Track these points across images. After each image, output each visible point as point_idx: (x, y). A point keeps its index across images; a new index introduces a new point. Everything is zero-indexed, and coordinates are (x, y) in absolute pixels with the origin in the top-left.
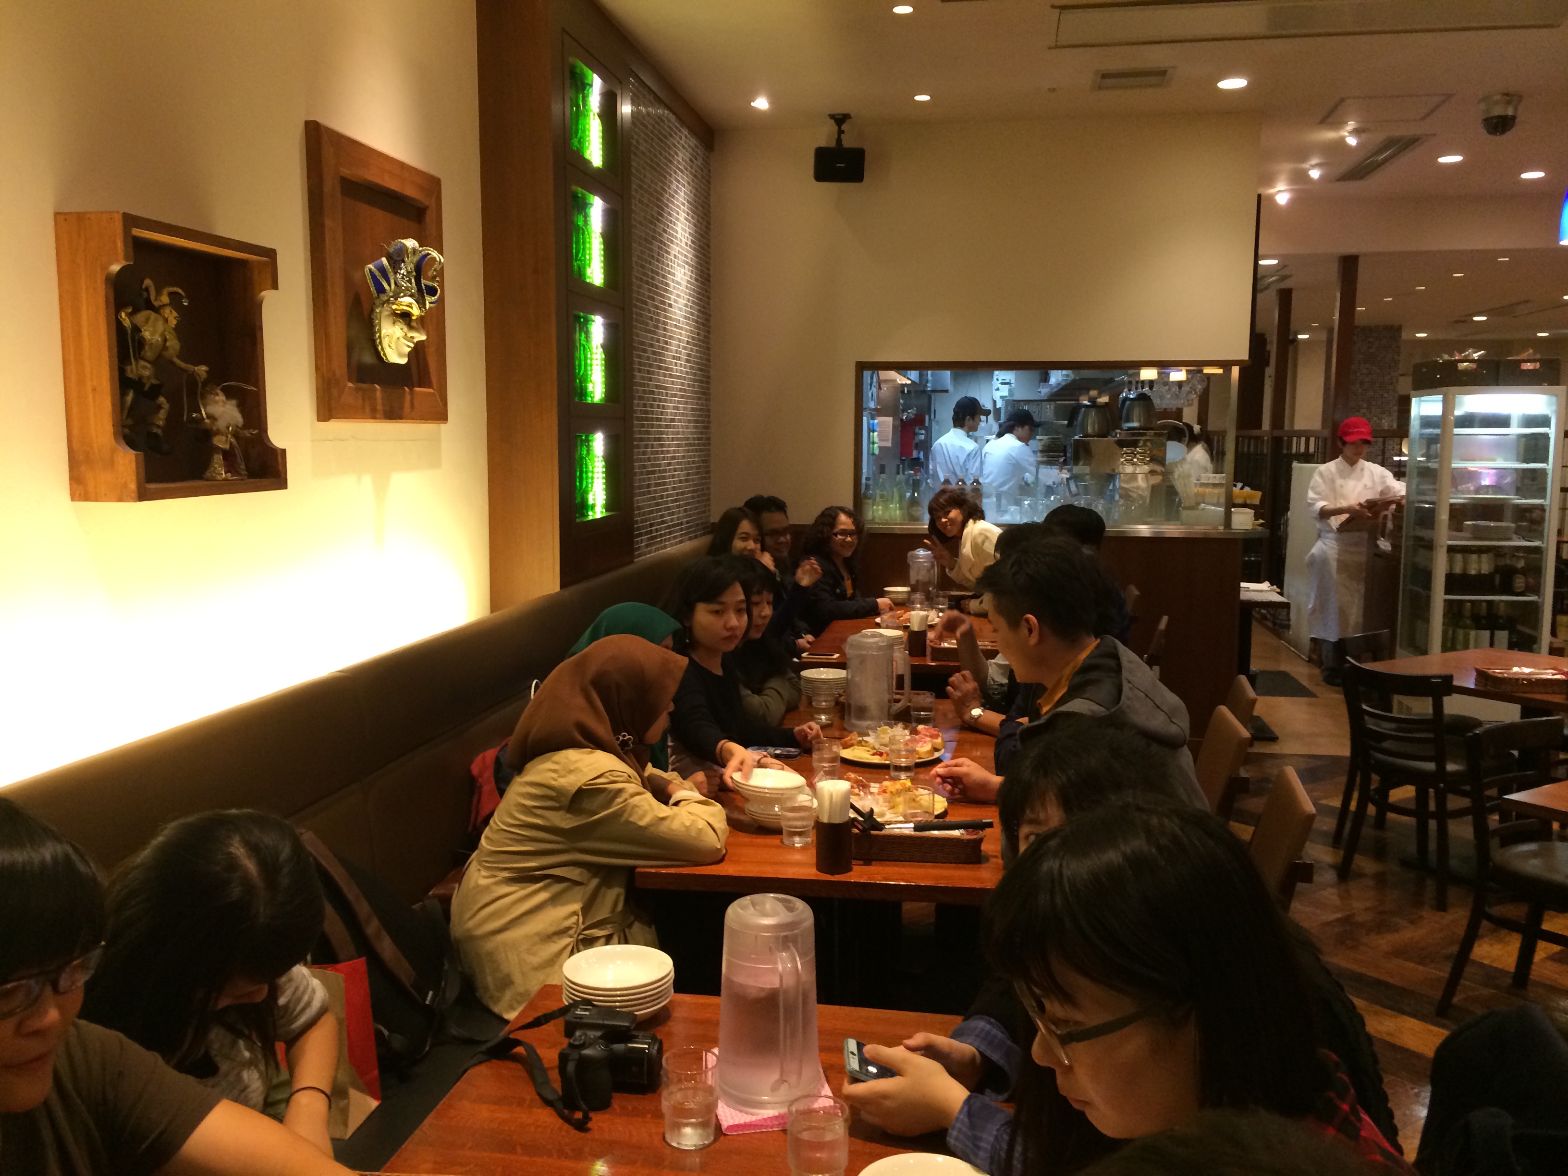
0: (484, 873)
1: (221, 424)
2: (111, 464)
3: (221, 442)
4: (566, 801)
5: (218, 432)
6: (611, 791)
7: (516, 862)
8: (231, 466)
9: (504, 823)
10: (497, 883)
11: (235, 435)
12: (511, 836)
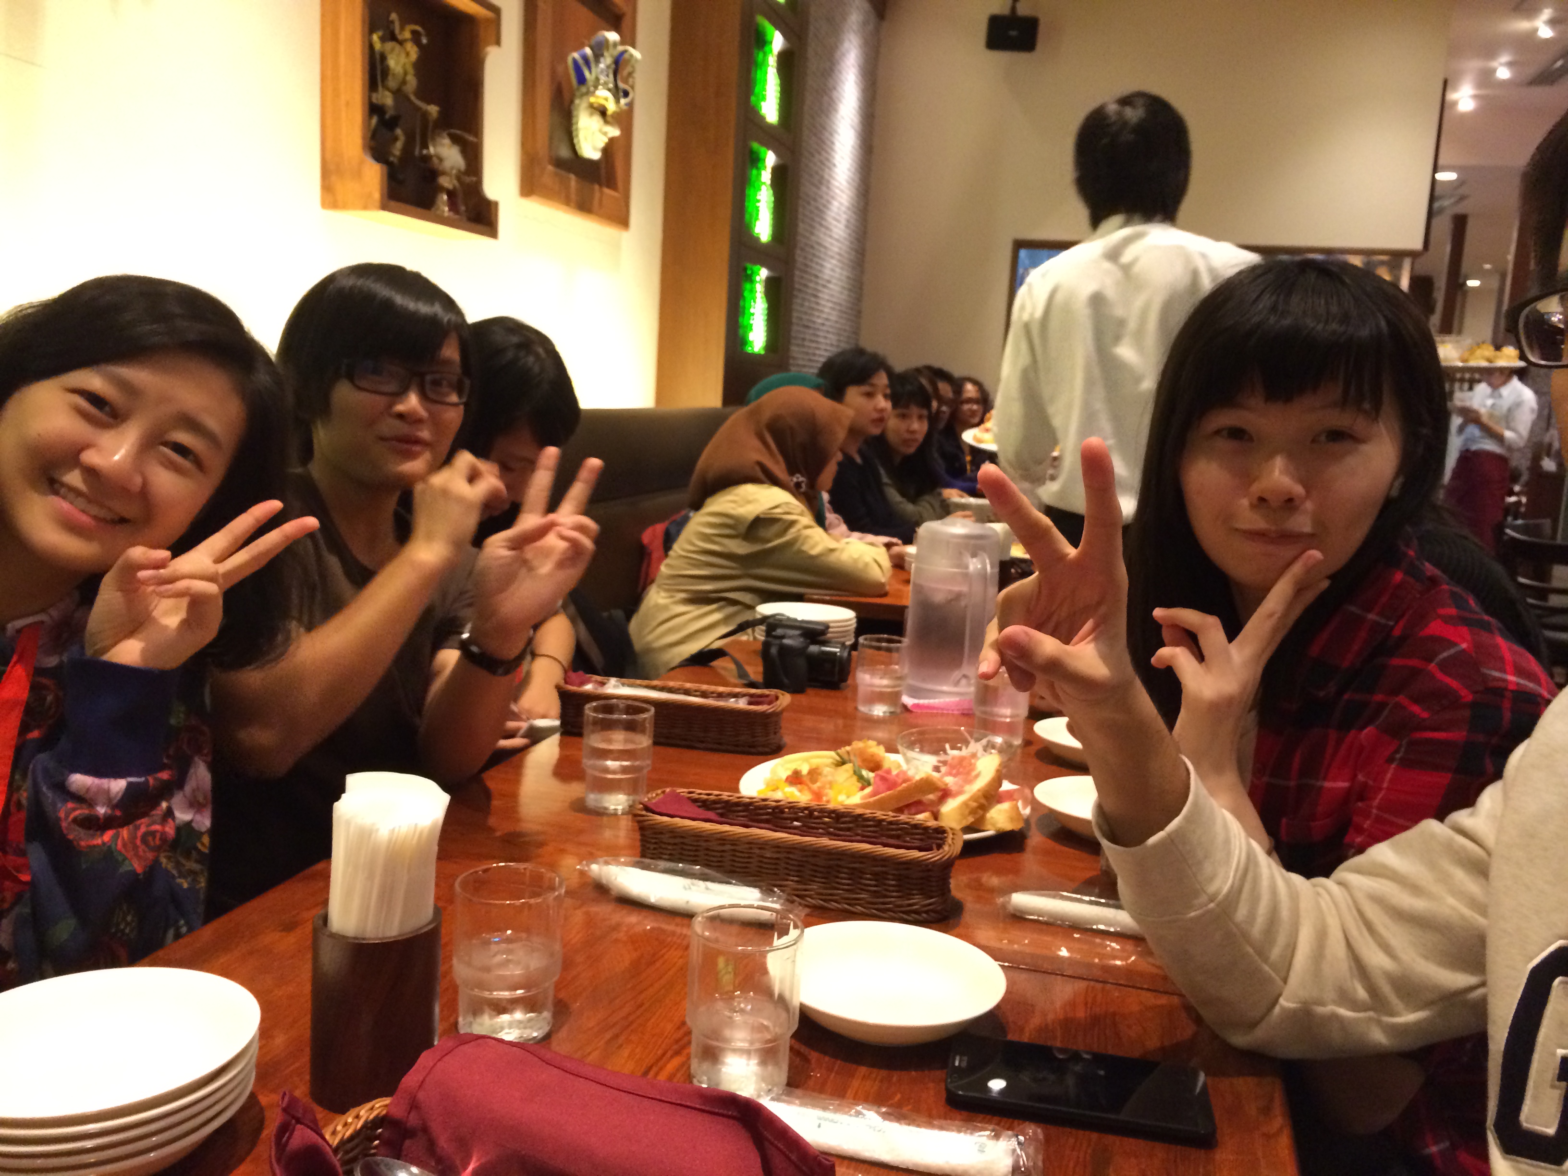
0: (663, 594)
1: (447, 165)
2: (358, 174)
3: (445, 182)
4: (742, 529)
5: (444, 173)
6: (785, 521)
7: (692, 584)
8: (453, 205)
9: (684, 550)
10: (676, 603)
11: (458, 178)
12: (691, 561)
